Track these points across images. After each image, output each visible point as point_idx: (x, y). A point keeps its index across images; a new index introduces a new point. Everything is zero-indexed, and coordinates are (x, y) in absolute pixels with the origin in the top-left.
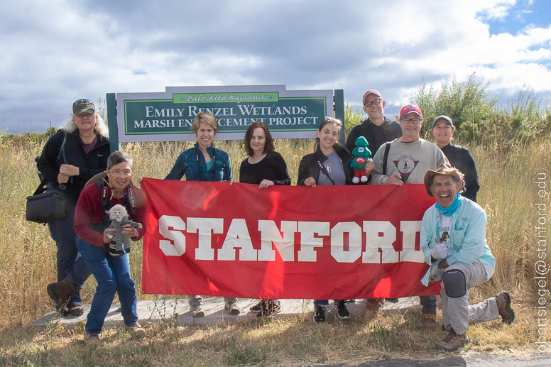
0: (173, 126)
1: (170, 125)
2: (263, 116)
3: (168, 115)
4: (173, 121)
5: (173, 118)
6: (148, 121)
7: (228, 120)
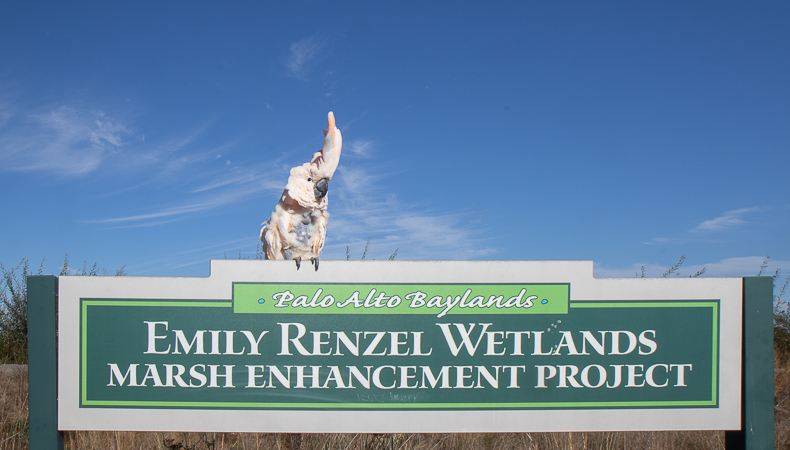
0: (229, 383)
1: (221, 381)
2: (516, 361)
3: (215, 350)
4: (229, 369)
5: (230, 360)
6: (153, 368)
7: (404, 370)
